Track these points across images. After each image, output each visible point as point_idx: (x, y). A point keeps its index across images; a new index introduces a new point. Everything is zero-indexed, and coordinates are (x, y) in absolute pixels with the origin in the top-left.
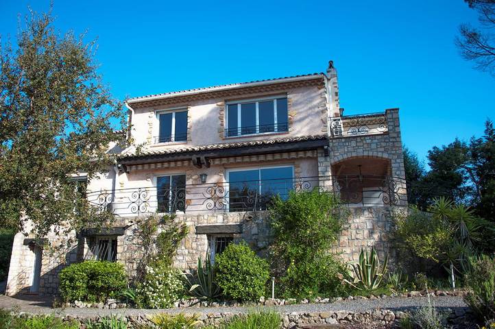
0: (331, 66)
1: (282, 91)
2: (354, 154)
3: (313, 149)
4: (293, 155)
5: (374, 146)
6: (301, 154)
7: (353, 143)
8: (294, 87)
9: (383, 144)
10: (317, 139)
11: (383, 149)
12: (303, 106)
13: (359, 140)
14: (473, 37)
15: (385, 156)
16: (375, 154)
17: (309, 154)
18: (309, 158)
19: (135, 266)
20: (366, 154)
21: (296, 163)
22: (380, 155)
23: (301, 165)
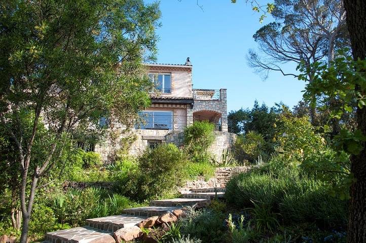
0: (188, 61)
1: (169, 71)
2: (204, 109)
3: (185, 104)
4: (174, 106)
5: (214, 106)
6: (178, 106)
7: (204, 104)
8: (175, 70)
9: (219, 106)
10: (188, 99)
11: (218, 108)
12: (180, 81)
13: (207, 102)
14: (254, 56)
15: (219, 111)
16: (214, 110)
17: (182, 106)
18: (182, 108)
19: (106, 155)
20: (210, 109)
21: (175, 110)
22: (216, 111)
23: (177, 112)
